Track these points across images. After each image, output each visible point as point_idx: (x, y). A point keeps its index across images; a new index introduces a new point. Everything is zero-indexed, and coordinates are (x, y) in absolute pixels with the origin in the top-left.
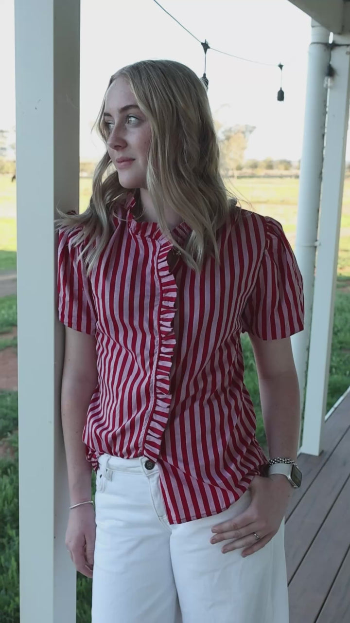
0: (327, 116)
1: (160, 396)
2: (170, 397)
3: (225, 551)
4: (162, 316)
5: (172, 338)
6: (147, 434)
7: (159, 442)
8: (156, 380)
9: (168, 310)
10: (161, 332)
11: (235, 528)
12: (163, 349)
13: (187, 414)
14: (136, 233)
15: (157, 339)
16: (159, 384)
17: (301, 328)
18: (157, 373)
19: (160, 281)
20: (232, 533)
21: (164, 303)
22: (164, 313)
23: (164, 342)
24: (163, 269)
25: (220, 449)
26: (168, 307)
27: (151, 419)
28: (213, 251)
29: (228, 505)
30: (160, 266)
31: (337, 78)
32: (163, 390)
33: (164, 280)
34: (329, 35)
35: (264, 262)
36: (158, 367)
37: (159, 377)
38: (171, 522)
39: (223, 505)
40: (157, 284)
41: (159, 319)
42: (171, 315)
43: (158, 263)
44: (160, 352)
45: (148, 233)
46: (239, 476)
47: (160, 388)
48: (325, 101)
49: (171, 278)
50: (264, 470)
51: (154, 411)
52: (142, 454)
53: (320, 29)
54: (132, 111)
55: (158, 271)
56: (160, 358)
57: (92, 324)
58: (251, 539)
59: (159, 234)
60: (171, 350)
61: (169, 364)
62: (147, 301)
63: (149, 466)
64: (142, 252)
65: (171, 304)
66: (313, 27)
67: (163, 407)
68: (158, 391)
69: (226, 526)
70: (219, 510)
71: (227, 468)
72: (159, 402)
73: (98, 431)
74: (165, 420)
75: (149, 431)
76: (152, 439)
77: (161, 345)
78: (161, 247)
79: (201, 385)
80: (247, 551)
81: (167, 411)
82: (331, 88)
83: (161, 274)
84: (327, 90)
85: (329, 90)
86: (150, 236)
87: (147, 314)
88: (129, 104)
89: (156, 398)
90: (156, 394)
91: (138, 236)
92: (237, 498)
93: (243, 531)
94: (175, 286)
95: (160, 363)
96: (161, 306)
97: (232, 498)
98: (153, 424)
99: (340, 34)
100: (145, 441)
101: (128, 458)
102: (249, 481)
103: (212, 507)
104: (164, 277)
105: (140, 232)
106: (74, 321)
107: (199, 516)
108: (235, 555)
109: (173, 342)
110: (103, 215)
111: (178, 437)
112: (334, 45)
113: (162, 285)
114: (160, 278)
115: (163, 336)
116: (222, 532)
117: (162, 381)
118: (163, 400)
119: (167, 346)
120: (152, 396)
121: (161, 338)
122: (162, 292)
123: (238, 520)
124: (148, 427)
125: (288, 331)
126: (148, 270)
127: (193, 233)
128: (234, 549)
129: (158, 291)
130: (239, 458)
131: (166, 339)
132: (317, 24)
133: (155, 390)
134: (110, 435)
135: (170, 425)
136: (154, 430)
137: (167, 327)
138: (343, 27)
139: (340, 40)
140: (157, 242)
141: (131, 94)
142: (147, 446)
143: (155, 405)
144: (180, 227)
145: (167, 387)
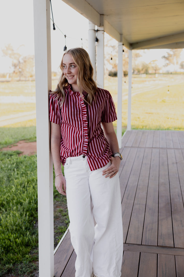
0: (97, 56)
1: (85, 137)
2: (88, 137)
3: (106, 177)
4: (83, 116)
5: (86, 121)
6: (83, 148)
7: (87, 149)
8: (83, 133)
9: (85, 114)
10: (83, 120)
11: (109, 170)
12: (84, 125)
13: (92, 142)
14: (73, 95)
15: (82, 122)
16: (84, 134)
17: (117, 119)
18: (83, 131)
19: (81, 107)
20: (108, 172)
21: (83, 113)
22: (83, 115)
23: (84, 123)
24: (82, 104)
25: (102, 150)
26: (84, 114)
27: (83, 144)
28: (94, 99)
29: (106, 164)
30: (81, 103)
31: (99, 42)
32: (86, 136)
33: (82, 107)
34: (95, 26)
35: (106, 102)
36: (83, 130)
37: (84, 132)
38: (92, 170)
39: (105, 164)
40: (80, 108)
41: (82, 117)
42: (86, 116)
43: (80, 102)
44: (83, 126)
45: (76, 95)
46: (108, 156)
47: (85, 135)
48: (96, 51)
49: (85, 106)
50: (113, 156)
51: (84, 142)
52: (82, 154)
53: (92, 25)
54: (72, 64)
55: (80, 104)
56: (84, 127)
57: (60, 121)
58: (113, 173)
59: (79, 95)
60: (87, 125)
61: (87, 128)
62: (78, 112)
63: (84, 157)
64: (75, 100)
65: (85, 113)
66: (89, 23)
67: (86, 140)
68: (84, 136)
69: (107, 170)
70: (104, 166)
71: (104, 155)
72: (85, 139)
73: (67, 151)
74: (87, 143)
75: (83, 147)
76: (85, 149)
77: (83, 124)
78: (80, 98)
79: (95, 134)
80: (111, 177)
81: (87, 141)
82: (97, 46)
83: (81, 105)
84: (96, 46)
85: (97, 47)
86: (77, 96)
87: (78, 116)
88: (72, 62)
89: (84, 138)
90: (84, 137)
91: (73, 96)
92: (108, 162)
93: (111, 171)
94: (86, 108)
95: (84, 129)
96: (82, 114)
97: (107, 162)
98: (84, 145)
99: (99, 26)
100: (83, 150)
101: (77, 156)
102: (111, 158)
103: (102, 165)
104: (82, 106)
105: (74, 95)
106: (55, 121)
107: (99, 168)
108: (108, 178)
109: (87, 122)
110: (62, 91)
111: (91, 148)
112: (98, 31)
113: (82, 108)
114: (81, 106)
115: (84, 121)
116: (106, 172)
117: (85, 133)
118: (86, 138)
119: (85, 124)
120: (83, 138)
121: (83, 122)
122: (82, 110)
123: (109, 168)
124: (83, 146)
125: (113, 120)
126: (77, 104)
127: (89, 95)
128: (109, 176)
129: (81, 110)
130: (107, 152)
131: (85, 122)
132: (91, 22)
133: (83, 136)
134: (71, 150)
135: (88, 145)
136: (85, 146)
137: (85, 119)
138: (100, 24)
139: (100, 28)
140: (79, 97)
141: (73, 60)
142: (83, 151)
143: (84, 140)
144: (84, 93)
145: (87, 134)
